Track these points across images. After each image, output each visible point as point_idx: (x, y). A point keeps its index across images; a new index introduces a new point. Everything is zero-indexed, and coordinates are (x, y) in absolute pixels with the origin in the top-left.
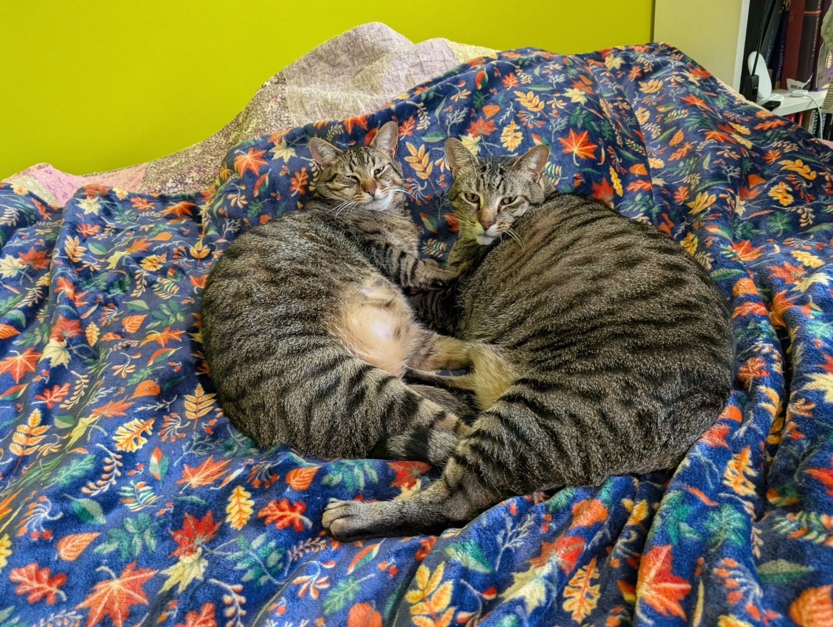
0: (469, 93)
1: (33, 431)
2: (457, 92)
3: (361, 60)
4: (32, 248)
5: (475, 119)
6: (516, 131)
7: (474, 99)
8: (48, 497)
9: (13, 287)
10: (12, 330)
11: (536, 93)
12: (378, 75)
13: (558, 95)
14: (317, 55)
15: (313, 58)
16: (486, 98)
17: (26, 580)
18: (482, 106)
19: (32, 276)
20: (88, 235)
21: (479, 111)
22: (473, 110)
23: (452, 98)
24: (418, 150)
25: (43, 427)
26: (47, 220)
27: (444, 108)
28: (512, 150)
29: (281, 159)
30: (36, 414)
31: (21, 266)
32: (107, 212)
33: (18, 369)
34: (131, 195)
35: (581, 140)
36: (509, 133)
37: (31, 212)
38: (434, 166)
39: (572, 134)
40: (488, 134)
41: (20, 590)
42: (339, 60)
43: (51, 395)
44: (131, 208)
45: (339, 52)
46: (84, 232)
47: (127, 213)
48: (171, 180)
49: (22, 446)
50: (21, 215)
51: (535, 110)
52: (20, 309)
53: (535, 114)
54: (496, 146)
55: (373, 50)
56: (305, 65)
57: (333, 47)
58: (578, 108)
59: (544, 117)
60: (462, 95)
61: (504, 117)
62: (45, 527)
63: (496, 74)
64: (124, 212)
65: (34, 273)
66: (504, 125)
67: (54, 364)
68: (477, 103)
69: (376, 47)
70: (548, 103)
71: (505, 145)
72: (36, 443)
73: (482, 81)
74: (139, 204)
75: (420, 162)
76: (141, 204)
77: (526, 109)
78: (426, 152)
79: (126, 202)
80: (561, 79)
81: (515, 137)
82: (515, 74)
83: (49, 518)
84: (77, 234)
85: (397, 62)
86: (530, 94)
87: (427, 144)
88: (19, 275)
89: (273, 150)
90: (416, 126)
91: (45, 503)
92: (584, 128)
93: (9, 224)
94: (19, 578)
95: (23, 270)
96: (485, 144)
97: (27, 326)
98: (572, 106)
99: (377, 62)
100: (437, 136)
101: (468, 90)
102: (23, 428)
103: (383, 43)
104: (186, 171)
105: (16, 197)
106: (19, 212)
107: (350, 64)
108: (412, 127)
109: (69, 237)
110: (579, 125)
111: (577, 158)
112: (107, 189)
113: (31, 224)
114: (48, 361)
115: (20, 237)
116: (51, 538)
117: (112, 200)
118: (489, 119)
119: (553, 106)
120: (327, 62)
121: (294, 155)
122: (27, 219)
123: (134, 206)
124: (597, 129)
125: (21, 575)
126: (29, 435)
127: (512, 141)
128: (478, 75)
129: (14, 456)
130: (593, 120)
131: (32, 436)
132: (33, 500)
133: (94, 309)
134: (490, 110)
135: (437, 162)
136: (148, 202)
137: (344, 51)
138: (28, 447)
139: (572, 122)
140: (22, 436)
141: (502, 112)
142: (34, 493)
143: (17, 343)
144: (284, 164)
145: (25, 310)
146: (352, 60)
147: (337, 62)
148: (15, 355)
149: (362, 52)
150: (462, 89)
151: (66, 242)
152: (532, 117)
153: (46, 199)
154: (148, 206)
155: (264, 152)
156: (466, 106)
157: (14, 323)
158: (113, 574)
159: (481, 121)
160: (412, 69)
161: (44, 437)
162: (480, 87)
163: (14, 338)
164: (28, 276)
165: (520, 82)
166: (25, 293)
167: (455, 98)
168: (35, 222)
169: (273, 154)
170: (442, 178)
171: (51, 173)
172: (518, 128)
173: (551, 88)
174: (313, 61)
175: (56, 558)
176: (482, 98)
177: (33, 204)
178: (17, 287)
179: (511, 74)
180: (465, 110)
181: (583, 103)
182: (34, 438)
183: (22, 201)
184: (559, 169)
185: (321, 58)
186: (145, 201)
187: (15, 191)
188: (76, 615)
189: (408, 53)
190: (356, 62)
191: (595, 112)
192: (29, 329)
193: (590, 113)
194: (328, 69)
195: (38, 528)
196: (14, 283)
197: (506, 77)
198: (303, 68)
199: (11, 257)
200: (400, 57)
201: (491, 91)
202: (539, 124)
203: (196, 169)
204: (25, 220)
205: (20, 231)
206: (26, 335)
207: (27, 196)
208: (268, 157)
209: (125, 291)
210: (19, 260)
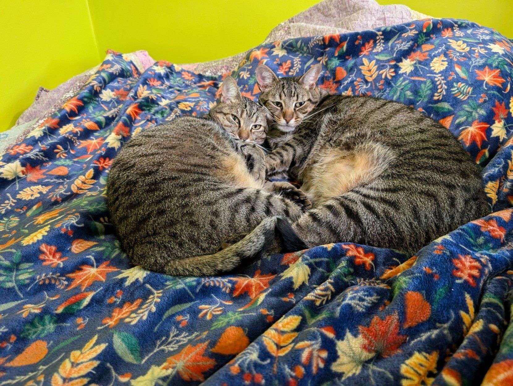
0: (417, 32)
1: (87, 181)
2: (407, 31)
3: (345, 14)
4: (122, 88)
5: (414, 51)
6: (443, 61)
7: (419, 37)
8: (80, 214)
9: (106, 106)
10: (96, 127)
11: (464, 42)
12: (354, 22)
13: (482, 46)
14: (317, 8)
15: (314, 10)
16: (427, 40)
17: (48, 253)
18: (422, 44)
19: (117, 102)
20: (153, 85)
21: (419, 46)
22: (416, 44)
23: (403, 35)
24: (370, 62)
25: (93, 180)
26: (135, 78)
27: (395, 41)
28: (437, 72)
29: (278, 55)
30: (91, 172)
31: (113, 97)
32: (167, 76)
33: (91, 147)
34: (183, 70)
35: (493, 74)
36: (438, 62)
37: (128, 71)
38: (378, 74)
39: (487, 69)
40: (422, 60)
41: (42, 257)
42: (330, 12)
43: (104, 162)
44: (181, 77)
45: (332, 7)
46: (151, 83)
47: (178, 79)
48: (209, 71)
49: (78, 188)
50: (122, 70)
51: (462, 51)
52: (104, 117)
53: (461, 53)
54: (426, 68)
55: (354, 7)
56: (308, 14)
57: (329, 3)
58: (496, 55)
59: (468, 56)
60: (412, 33)
61: (437, 52)
62: (71, 228)
63: (439, 26)
64: (176, 78)
65: (119, 102)
66: (435, 56)
67: (109, 146)
68: (420, 41)
69: (356, 5)
70: (473, 48)
71: (432, 68)
72: (86, 188)
73: (428, 28)
74: (186, 76)
75: (370, 71)
76: (187, 76)
77: (454, 50)
78: (375, 65)
79: (179, 73)
80: (488, 38)
81: (442, 64)
82: (453, 30)
83: (75, 224)
84: (147, 84)
85: (369, 16)
86: (461, 42)
87: (378, 61)
88: (111, 101)
89: (274, 50)
90: (373, 49)
91: (77, 216)
92: (497, 67)
93: (114, 73)
94: (45, 250)
95: (114, 99)
96: (418, 65)
97: (105, 127)
98: (491, 54)
99: (355, 14)
100: (386, 56)
101: (416, 30)
102: (82, 178)
103: (362, 3)
104: (220, 68)
105: (123, 61)
106: (122, 68)
107: (337, 16)
108: (370, 49)
109: (141, 86)
110: (494, 65)
111: (487, 84)
112: (170, 64)
113: (126, 78)
114: (107, 144)
115: (118, 82)
116: (72, 236)
117: (171, 70)
118: (425, 52)
119: (476, 51)
120: (323, 13)
121: (286, 54)
122: (125, 74)
123: (183, 76)
124: (508, 71)
125: (47, 249)
126: (84, 183)
127: (439, 66)
128: (425, 23)
129: (72, 191)
130: (507, 65)
131: (85, 183)
132: (72, 214)
133: (143, 122)
134: (426, 47)
135: (381, 72)
136: (191, 76)
137: (335, 7)
138: (81, 189)
139: (489, 62)
140: (80, 182)
141: (436, 49)
142: (74, 210)
143: (96, 134)
144: (278, 58)
145: (107, 118)
146: (339, 13)
147: (329, 13)
148: (93, 139)
149: (346, 8)
150: (411, 30)
151: (139, 88)
152: (458, 54)
153: (139, 68)
154: (191, 78)
155: (268, 50)
156: (412, 40)
157: (99, 123)
158: (95, 264)
159: (418, 52)
160: (378, 22)
161: (92, 186)
162: (425, 31)
163: (96, 131)
164: (115, 103)
165: (454, 35)
166: (110, 110)
167: (405, 35)
168: (129, 77)
169: (273, 52)
170: (382, 82)
171: (146, 56)
172: (446, 59)
173: (477, 41)
174: (314, 12)
175: (68, 249)
176: (424, 39)
177: (131, 67)
178: (108, 107)
179: (450, 29)
180: (411, 43)
181: (501, 54)
182: (86, 185)
183: (125, 64)
184: (470, 89)
185: (319, 10)
186: (190, 75)
187: (124, 58)
188: (65, 280)
189: (377, 10)
190: (341, 15)
191: (509, 61)
192: (105, 129)
193: (505, 60)
194: (322, 17)
195: (67, 227)
196: (107, 105)
197: (446, 30)
198: (307, 16)
199: (110, 90)
200: (371, 12)
201: (432, 36)
202: (462, 59)
203: (226, 68)
204: (123, 74)
205: (120, 79)
206: (102, 131)
207: (129, 62)
208: (270, 53)
209: (163, 116)
210: (114, 93)
